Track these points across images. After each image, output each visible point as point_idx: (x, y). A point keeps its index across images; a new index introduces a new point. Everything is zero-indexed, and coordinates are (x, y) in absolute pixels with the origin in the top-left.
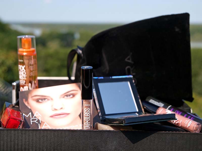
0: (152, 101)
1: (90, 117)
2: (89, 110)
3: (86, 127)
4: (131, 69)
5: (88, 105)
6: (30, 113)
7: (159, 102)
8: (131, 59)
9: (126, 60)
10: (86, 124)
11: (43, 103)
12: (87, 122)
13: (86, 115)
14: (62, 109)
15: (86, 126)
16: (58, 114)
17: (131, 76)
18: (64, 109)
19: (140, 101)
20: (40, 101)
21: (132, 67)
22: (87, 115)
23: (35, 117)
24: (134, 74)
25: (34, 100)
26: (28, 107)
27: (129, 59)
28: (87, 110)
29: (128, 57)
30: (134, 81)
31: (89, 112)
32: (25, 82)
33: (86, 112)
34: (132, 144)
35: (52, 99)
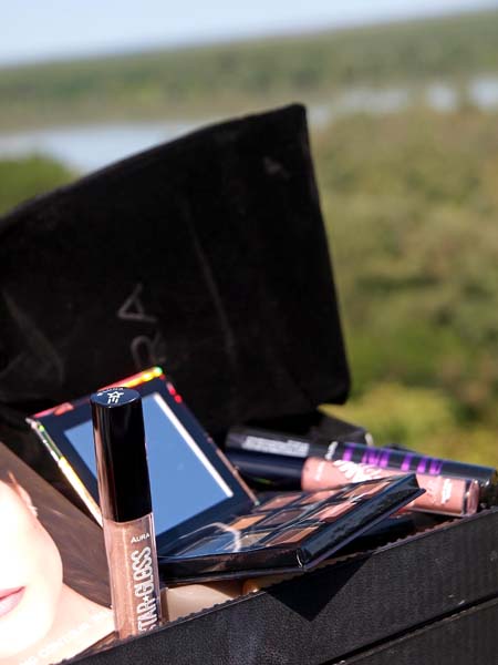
0: (254, 443)
1: (152, 580)
2: (146, 553)
3: (143, 622)
4: (152, 346)
5: (143, 537)
7: (285, 441)
8: (140, 308)
9: (122, 314)
10: (142, 608)
12: (146, 599)
13: (140, 575)
15: (144, 617)
17: (157, 372)
19: (220, 453)
21: (152, 337)
22: (145, 576)
24: (162, 360)
27: (132, 309)
28: (140, 557)
29: (129, 302)
30: (170, 387)
31: (147, 562)
33: (137, 566)
34: (307, 623)
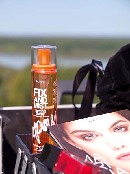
6: (87, 156)
11: (92, 140)
14: (124, 147)
16: (125, 155)
18: (127, 147)
20: (86, 138)
23: (97, 161)
25: (77, 137)
26: (77, 147)
32: (45, 112)
35: (101, 135)
